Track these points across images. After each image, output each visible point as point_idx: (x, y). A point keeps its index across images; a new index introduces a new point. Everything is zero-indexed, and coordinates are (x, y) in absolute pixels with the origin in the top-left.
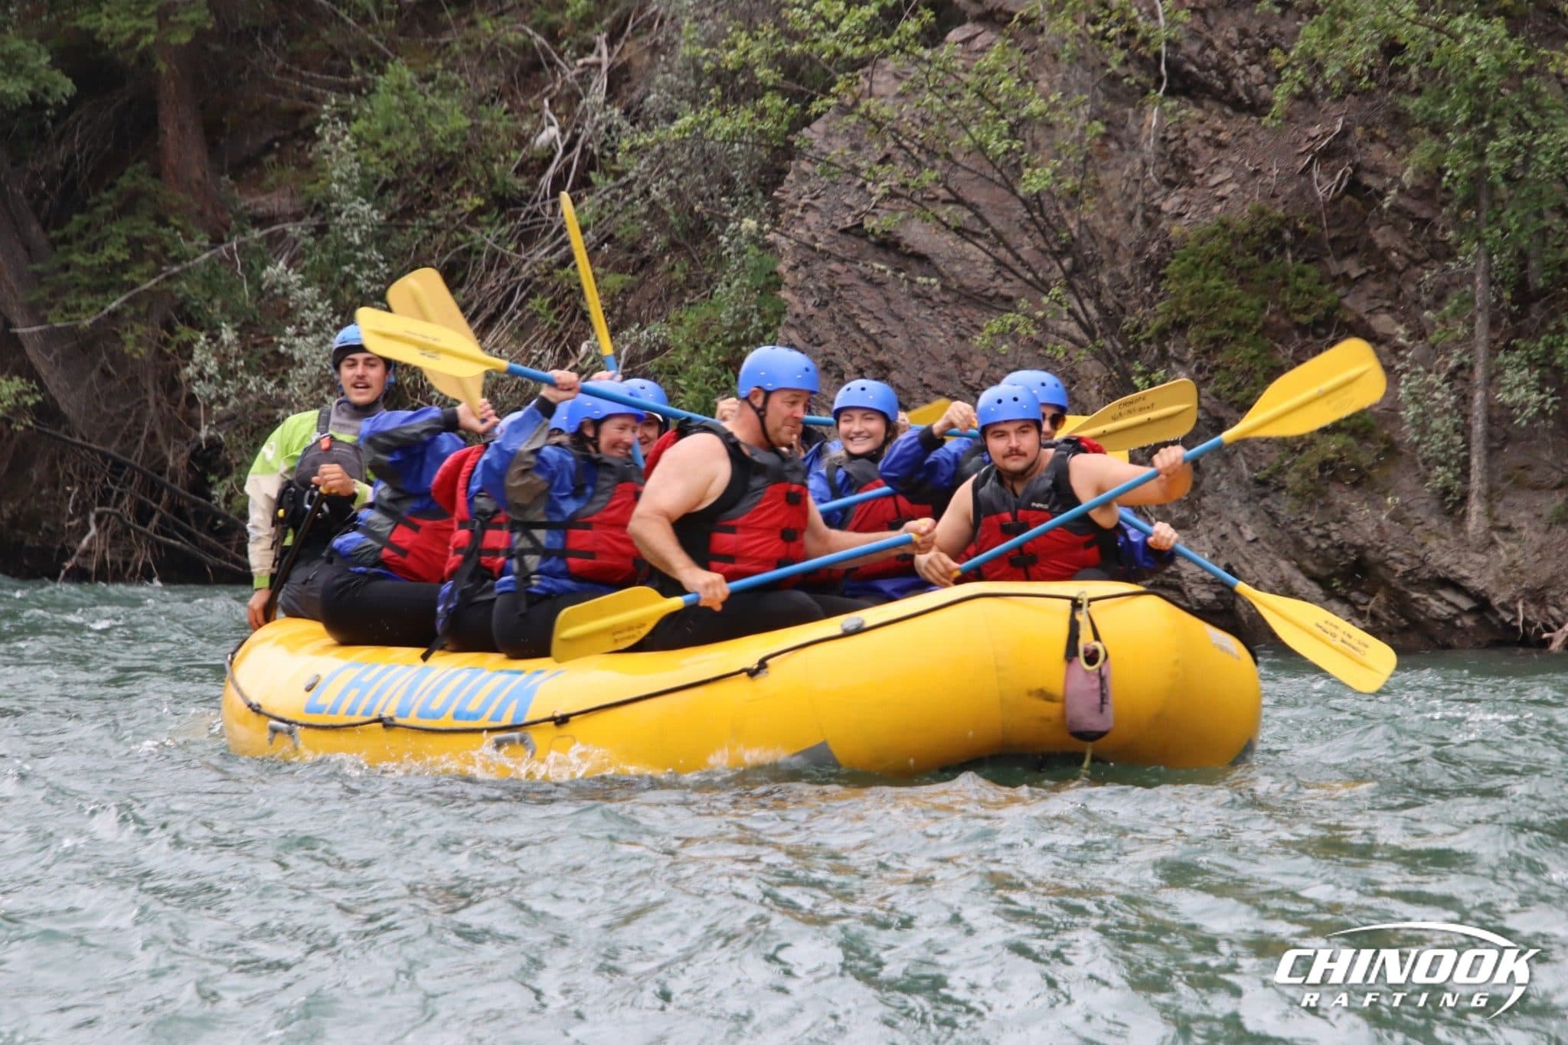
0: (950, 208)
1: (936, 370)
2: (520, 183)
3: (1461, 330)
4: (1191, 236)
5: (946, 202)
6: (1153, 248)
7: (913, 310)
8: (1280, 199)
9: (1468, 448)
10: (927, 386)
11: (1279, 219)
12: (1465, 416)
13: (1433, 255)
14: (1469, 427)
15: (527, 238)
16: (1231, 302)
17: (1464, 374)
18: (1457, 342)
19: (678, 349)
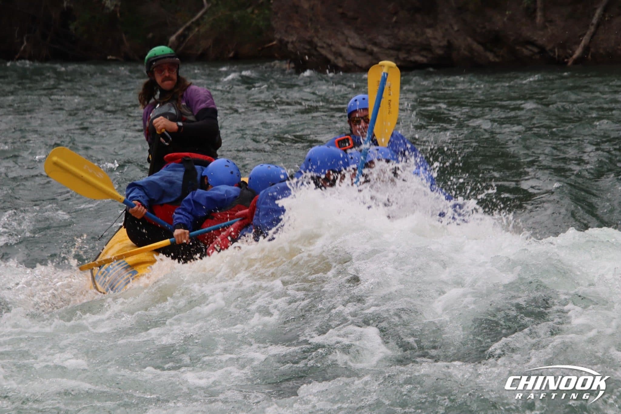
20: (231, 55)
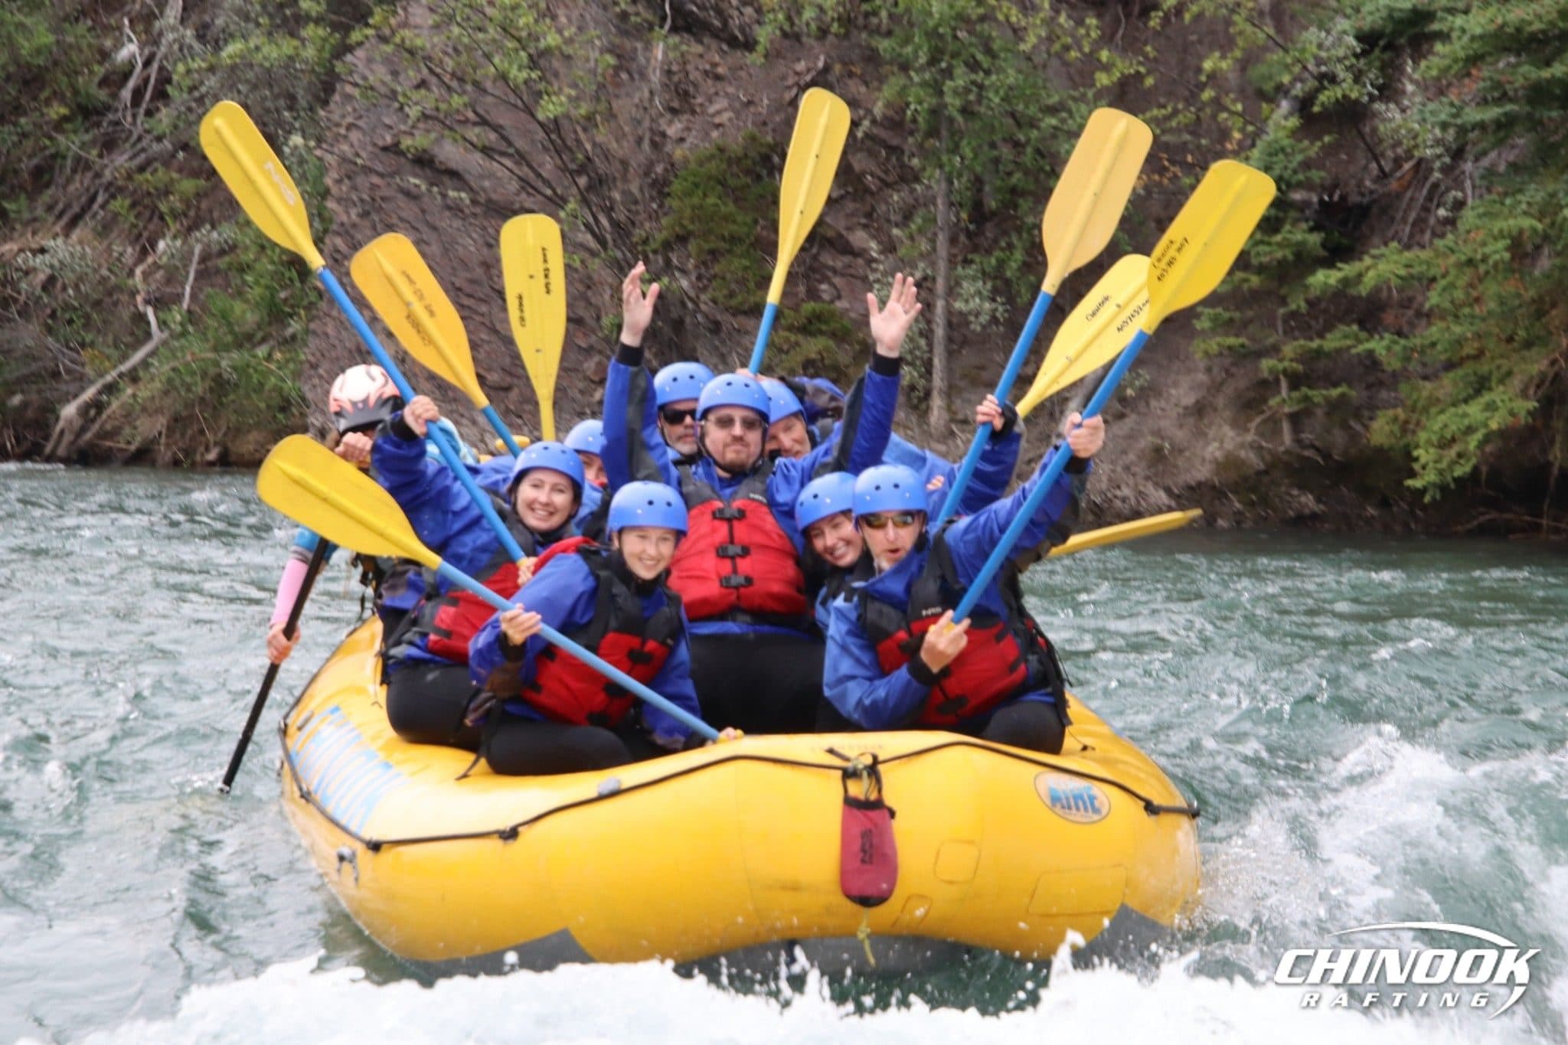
0: (477, 130)
1: (468, 275)
2: (103, 95)
3: (924, 246)
4: (692, 158)
5: (475, 124)
6: (659, 169)
7: (448, 223)
8: (770, 126)
9: (931, 351)
10: (459, 289)
11: (769, 146)
12: (929, 322)
13: (903, 179)
14: (931, 331)
15: (109, 145)
16: (726, 218)
17: (929, 284)
18: (922, 256)
19: (246, 248)
20: (212, 456)
